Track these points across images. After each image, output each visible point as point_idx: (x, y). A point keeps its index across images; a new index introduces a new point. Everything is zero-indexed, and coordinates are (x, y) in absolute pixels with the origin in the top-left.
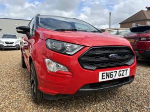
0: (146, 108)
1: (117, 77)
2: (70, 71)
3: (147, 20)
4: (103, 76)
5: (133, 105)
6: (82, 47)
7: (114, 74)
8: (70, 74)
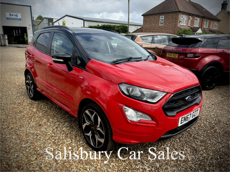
0: (210, 144)
1: (191, 119)
2: (153, 120)
3: (180, 12)
4: (182, 120)
5: (197, 142)
6: (164, 94)
7: (189, 117)
8: (155, 123)
